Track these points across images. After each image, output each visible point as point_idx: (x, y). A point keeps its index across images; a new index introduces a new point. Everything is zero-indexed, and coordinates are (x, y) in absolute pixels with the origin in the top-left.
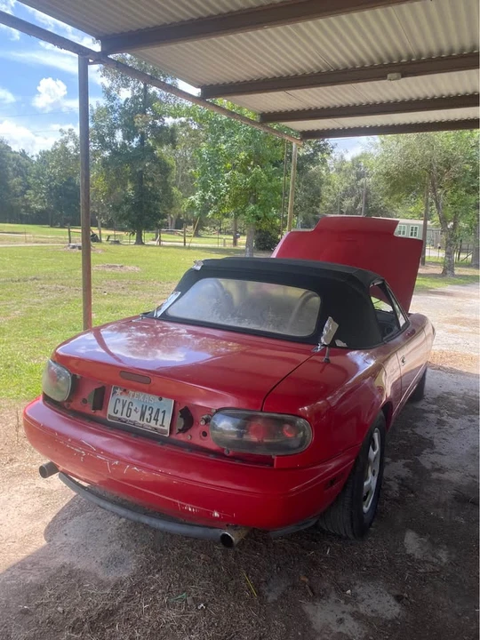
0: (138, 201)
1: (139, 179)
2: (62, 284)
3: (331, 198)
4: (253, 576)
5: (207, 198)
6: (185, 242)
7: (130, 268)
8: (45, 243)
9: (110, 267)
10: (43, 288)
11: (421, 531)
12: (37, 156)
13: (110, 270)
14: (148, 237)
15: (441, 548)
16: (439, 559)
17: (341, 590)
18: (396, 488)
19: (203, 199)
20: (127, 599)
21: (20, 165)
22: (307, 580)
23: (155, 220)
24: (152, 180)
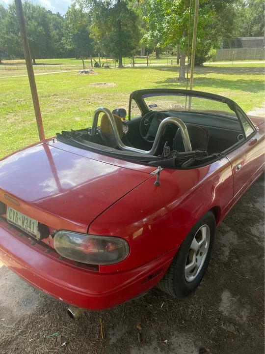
0: (118, 40)
1: (119, 24)
2: (68, 98)
3: (244, 26)
4: (106, 321)
5: (155, 35)
6: (148, 63)
7: (110, 84)
8: (71, 69)
9: (99, 84)
10: (57, 101)
11: (235, 292)
12: (66, 15)
13: (98, 86)
14: (127, 62)
15: (245, 307)
16: (241, 317)
17: (161, 338)
18: (227, 253)
19: (152, 36)
20: (22, 333)
21: (57, 22)
22: (140, 328)
23: (129, 51)
24: (126, 25)
